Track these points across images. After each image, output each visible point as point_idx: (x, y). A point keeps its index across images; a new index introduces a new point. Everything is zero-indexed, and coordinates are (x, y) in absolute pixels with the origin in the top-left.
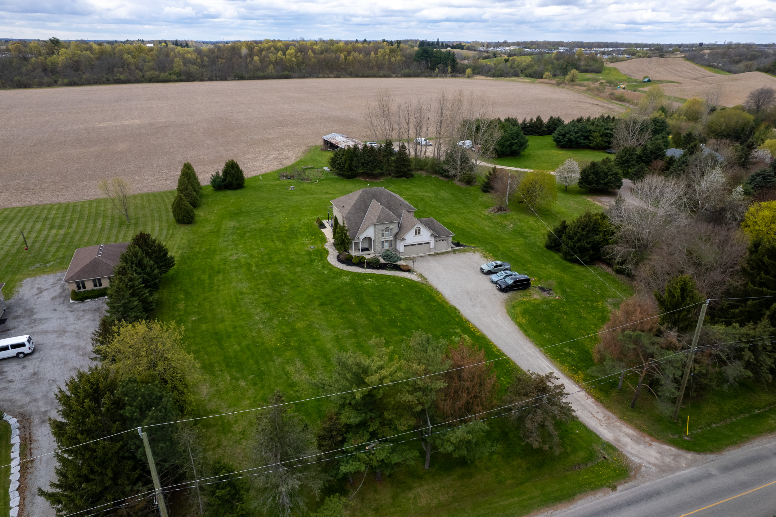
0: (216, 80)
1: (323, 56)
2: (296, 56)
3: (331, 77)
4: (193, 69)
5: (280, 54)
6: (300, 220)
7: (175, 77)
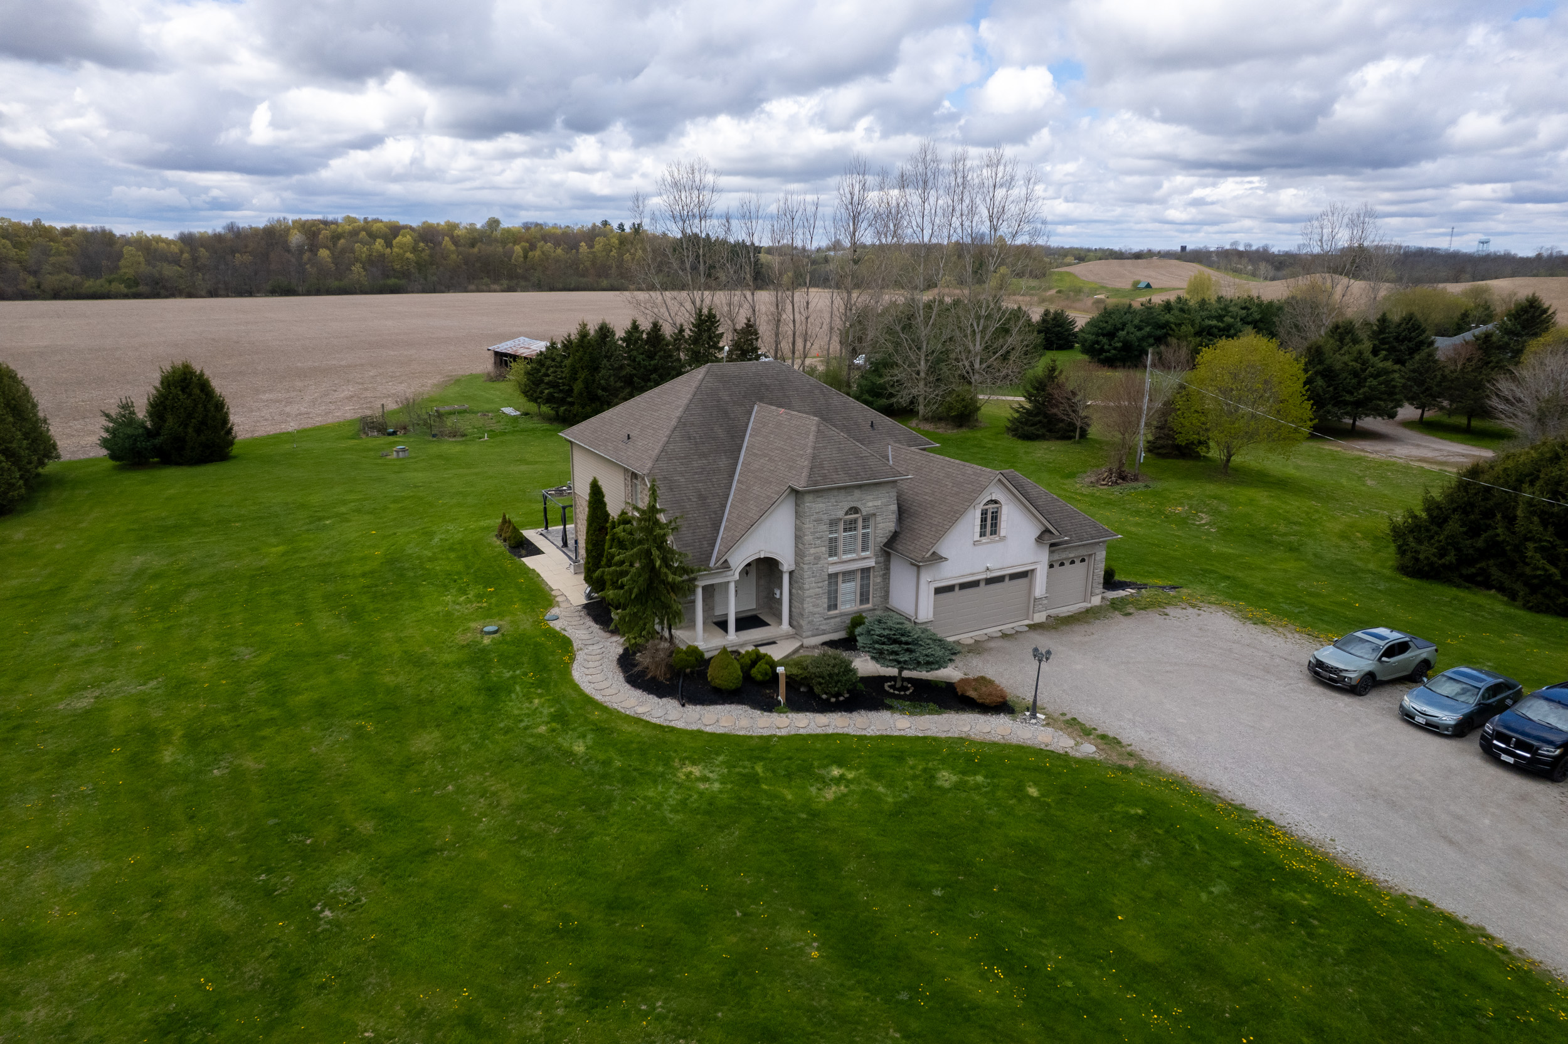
0: (228, 296)
1: (476, 250)
2: (414, 250)
3: (495, 291)
4: (169, 271)
5: (379, 244)
7: (122, 288)
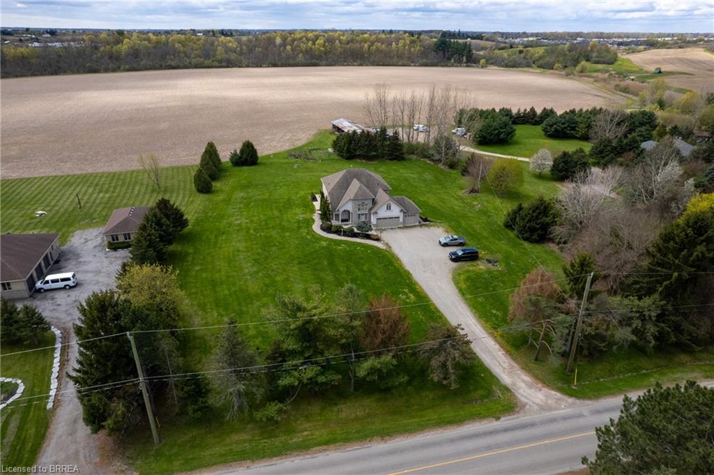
1: (349, 46)
2: (324, 46)
3: (354, 65)
4: (233, 56)
5: (310, 43)
6: (297, 193)
7: (217, 64)
